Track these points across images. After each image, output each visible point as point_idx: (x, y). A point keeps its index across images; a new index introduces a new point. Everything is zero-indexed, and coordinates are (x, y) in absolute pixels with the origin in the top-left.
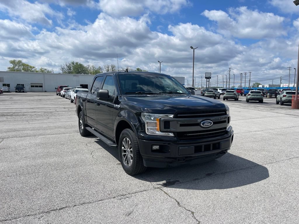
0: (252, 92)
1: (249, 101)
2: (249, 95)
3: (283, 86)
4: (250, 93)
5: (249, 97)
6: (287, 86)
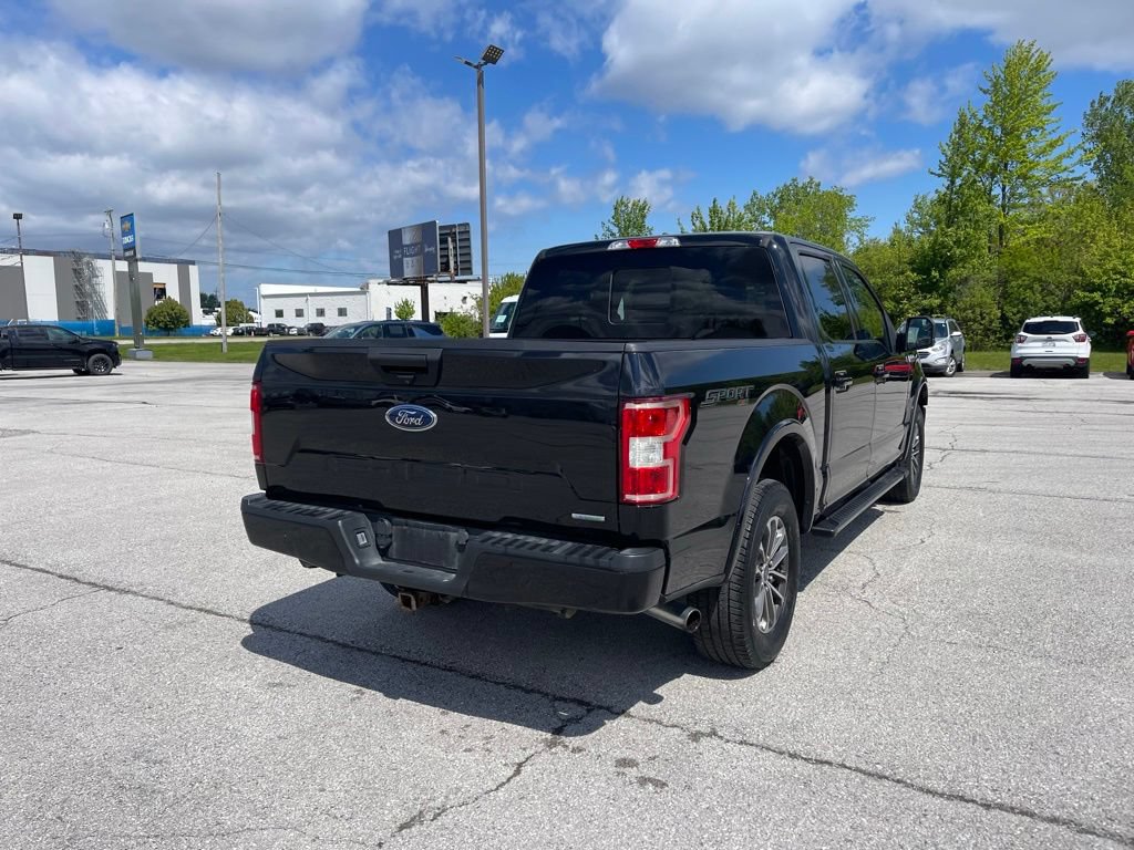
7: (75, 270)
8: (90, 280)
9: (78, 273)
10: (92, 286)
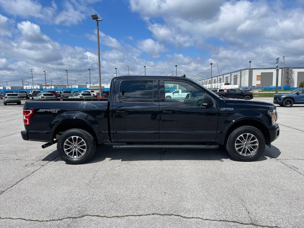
0: (8, 95)
1: (7, 104)
2: (6, 97)
3: (26, 88)
4: (6, 96)
5: (6, 99)
6: (31, 88)
7: (287, 72)
8: (291, 75)
9: (288, 73)
10: (291, 76)
